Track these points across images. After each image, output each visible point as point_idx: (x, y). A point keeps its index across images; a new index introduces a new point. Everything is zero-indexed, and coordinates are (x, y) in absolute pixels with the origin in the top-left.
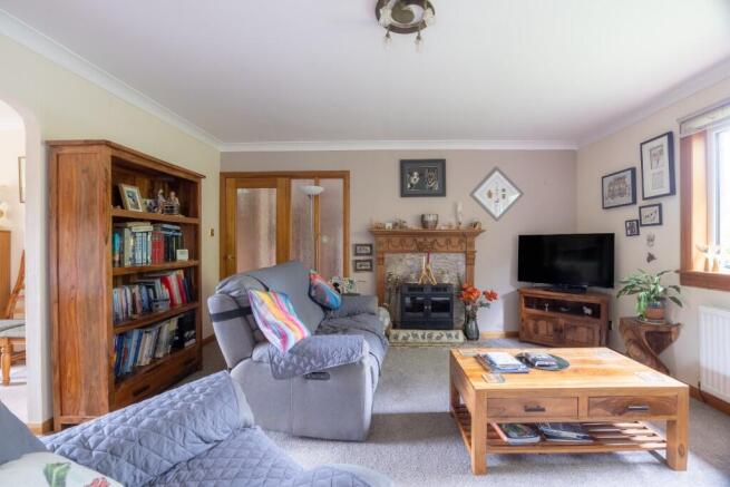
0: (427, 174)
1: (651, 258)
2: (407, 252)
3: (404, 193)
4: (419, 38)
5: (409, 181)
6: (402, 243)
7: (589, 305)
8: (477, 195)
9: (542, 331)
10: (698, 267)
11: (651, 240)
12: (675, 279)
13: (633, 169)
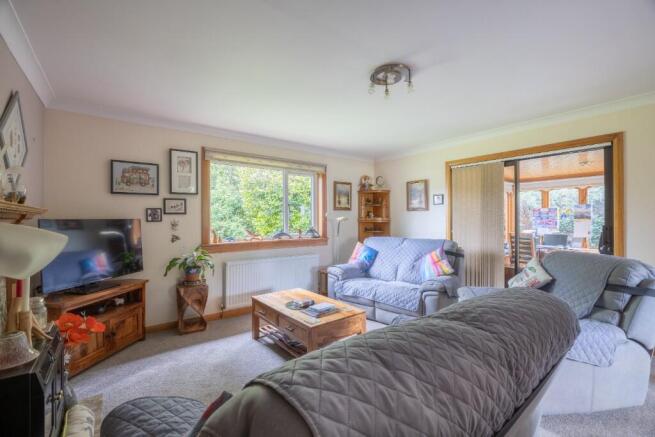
1: (175, 239)
10: (213, 242)
11: (174, 225)
13: (157, 165)
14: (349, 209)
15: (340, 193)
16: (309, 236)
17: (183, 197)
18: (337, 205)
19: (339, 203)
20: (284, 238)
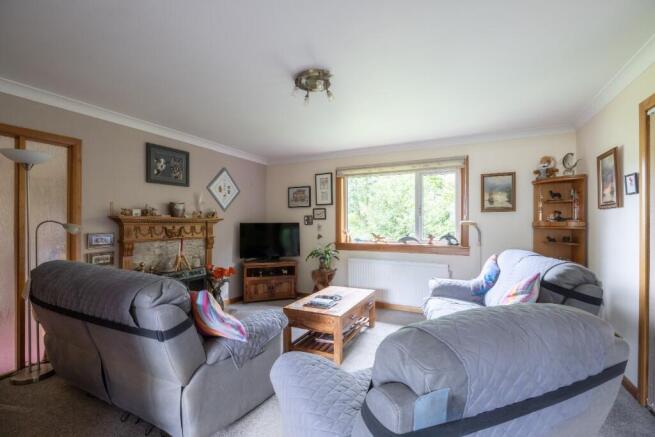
0: (173, 162)
1: (320, 237)
2: (155, 240)
3: (149, 179)
4: (307, 96)
5: (156, 167)
6: (151, 230)
7: (285, 268)
8: (211, 188)
9: (260, 291)
10: (343, 241)
11: (319, 227)
12: (332, 247)
13: (310, 187)
14: (513, 209)
15: (493, 190)
16: (445, 243)
17: (322, 207)
18: (487, 205)
19: (491, 201)
20: (409, 242)
